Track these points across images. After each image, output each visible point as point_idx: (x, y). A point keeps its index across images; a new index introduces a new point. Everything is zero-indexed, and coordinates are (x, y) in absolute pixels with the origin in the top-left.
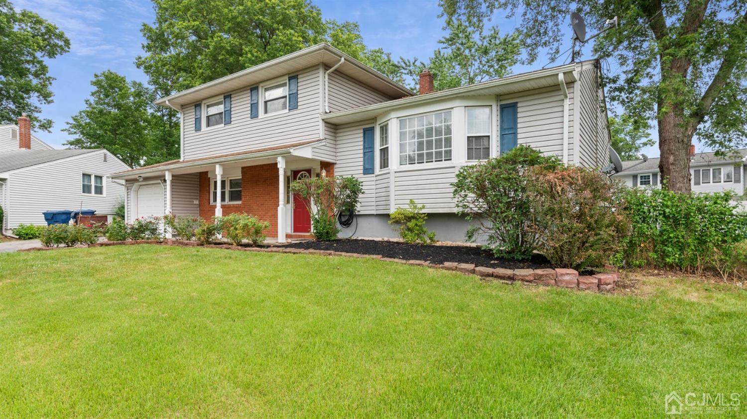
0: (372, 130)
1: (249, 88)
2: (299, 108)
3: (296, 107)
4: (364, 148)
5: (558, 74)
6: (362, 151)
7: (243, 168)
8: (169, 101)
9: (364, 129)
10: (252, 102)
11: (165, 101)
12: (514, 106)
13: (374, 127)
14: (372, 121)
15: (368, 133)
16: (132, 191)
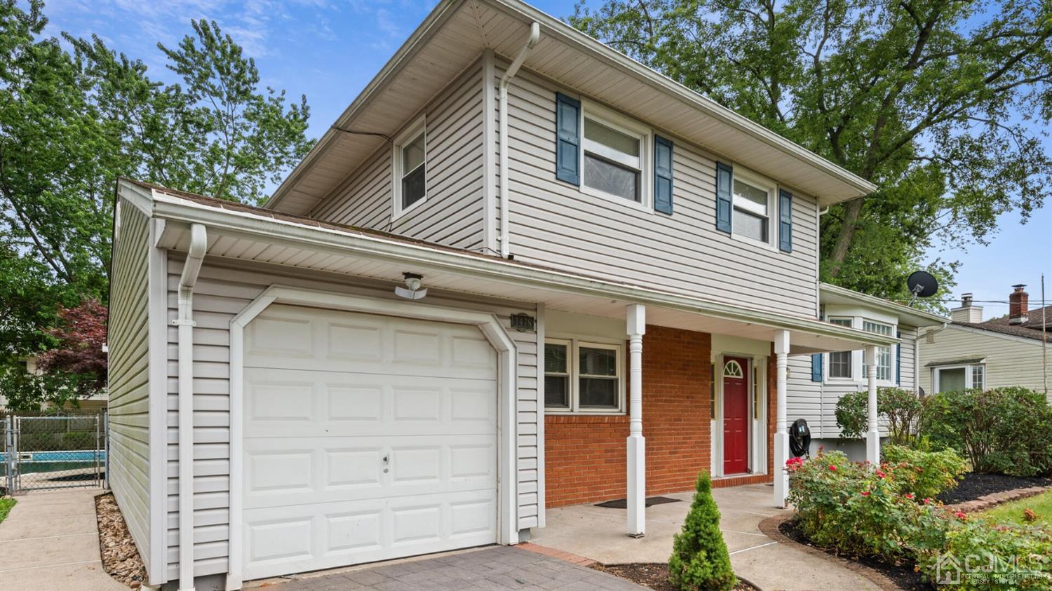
1: (716, 159)
3: (789, 250)
10: (721, 195)
16: (238, 328)
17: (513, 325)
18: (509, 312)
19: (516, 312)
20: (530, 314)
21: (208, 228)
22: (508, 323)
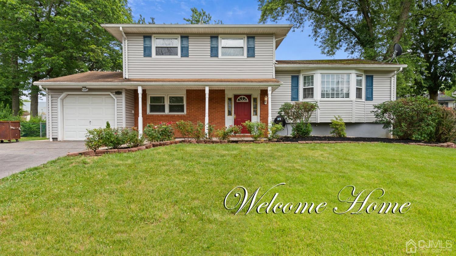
0: (297, 77)
1: (210, 35)
2: (256, 57)
3: (253, 56)
4: (292, 87)
5: (400, 68)
6: (290, 88)
7: (187, 90)
8: (122, 27)
9: (292, 76)
10: (212, 46)
11: (119, 27)
12: (372, 77)
13: (298, 76)
14: (298, 72)
15: (295, 79)
16: (59, 99)
17: (116, 94)
18: (115, 91)
19: (116, 91)
20: (120, 91)
21: (42, 86)
22: (115, 93)
